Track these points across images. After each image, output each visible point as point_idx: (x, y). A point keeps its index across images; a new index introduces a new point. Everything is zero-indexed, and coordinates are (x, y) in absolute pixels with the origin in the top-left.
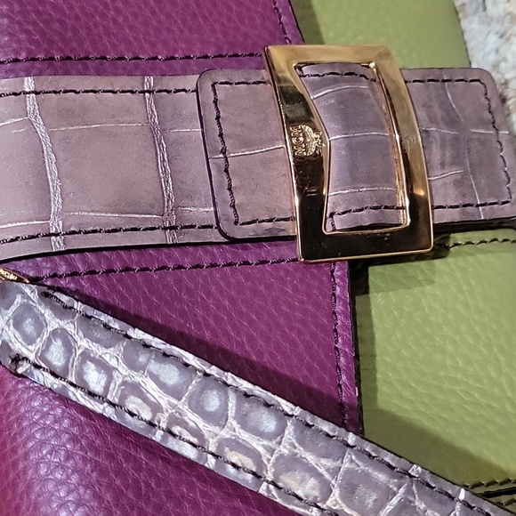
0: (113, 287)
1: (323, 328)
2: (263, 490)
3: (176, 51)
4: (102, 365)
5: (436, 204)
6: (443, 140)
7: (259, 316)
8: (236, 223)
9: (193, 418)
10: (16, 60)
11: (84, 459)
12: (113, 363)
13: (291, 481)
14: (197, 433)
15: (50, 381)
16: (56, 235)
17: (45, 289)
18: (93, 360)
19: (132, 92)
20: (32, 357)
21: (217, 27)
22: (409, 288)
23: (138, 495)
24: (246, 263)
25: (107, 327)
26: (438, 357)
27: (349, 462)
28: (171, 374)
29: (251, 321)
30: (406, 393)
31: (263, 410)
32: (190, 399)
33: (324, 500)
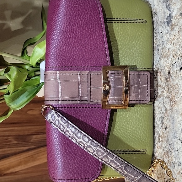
0: (68, 110)
1: (104, 120)
2: (85, 149)
3: (85, 65)
4: (63, 126)
5: (131, 100)
6: (135, 88)
7: (93, 117)
8: (91, 101)
9: (75, 137)
10: (56, 67)
11: (60, 138)
12: (65, 126)
13: (89, 149)
14: (76, 139)
15: (55, 126)
16: (60, 101)
17: (56, 112)
18: (62, 125)
19: (76, 74)
20: (53, 122)
21: (94, 60)
22: (125, 112)
23: (67, 145)
24: (92, 107)
25: (65, 120)
26: (128, 126)
27: (98, 148)
28: (73, 130)
29: (91, 118)
30: (119, 132)
31: (86, 138)
32: (76, 134)
33: (94, 153)
